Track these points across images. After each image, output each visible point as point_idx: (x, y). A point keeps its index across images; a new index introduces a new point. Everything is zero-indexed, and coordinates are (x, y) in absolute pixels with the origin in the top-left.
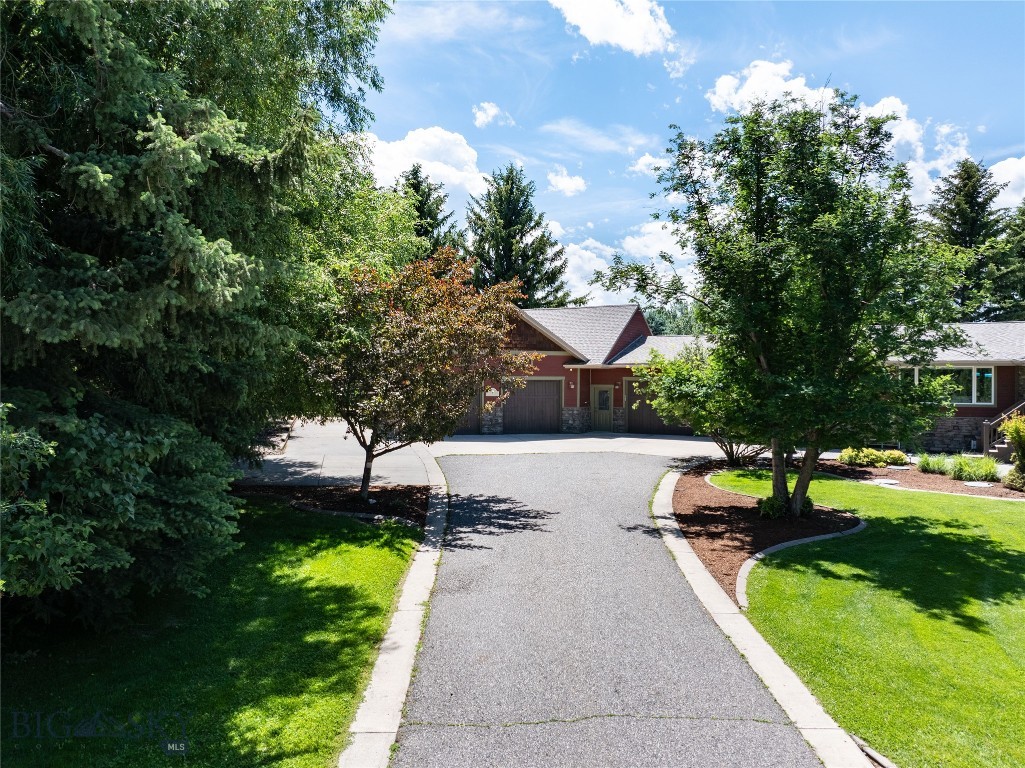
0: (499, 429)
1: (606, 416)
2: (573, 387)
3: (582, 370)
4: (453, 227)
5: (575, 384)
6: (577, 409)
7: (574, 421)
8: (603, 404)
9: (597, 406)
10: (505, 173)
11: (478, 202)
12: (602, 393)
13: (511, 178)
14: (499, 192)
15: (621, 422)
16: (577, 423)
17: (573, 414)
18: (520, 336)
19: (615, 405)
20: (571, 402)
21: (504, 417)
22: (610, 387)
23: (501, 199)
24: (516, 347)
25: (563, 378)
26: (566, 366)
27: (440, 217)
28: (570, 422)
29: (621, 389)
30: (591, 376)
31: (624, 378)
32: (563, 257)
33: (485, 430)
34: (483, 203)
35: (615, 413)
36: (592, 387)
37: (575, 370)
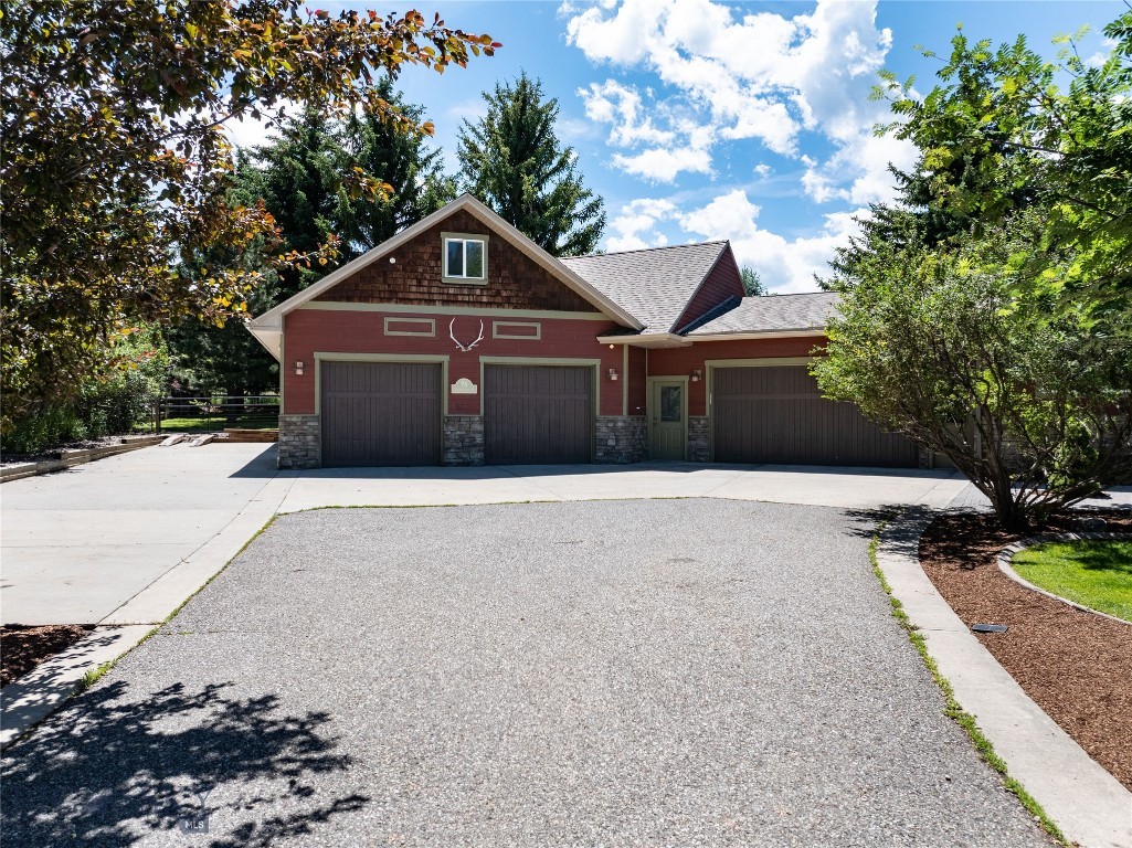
0: (477, 455)
1: (675, 432)
2: (614, 378)
3: (631, 348)
4: (437, 168)
5: (619, 372)
6: (623, 419)
7: (617, 440)
8: (669, 411)
9: (659, 415)
10: (514, 88)
11: (474, 130)
12: (666, 392)
13: (524, 96)
14: (506, 115)
15: (702, 443)
16: (623, 443)
17: (614, 429)
18: (516, 281)
19: (691, 413)
20: (611, 407)
21: (486, 433)
22: (682, 380)
23: (508, 125)
24: (509, 303)
25: (597, 362)
26: (603, 340)
27: (422, 156)
28: (611, 442)
29: (702, 383)
30: (649, 360)
31: (708, 363)
32: (600, 212)
33: (450, 456)
34: (481, 130)
35: (691, 426)
36: (650, 381)
37: (619, 347)
